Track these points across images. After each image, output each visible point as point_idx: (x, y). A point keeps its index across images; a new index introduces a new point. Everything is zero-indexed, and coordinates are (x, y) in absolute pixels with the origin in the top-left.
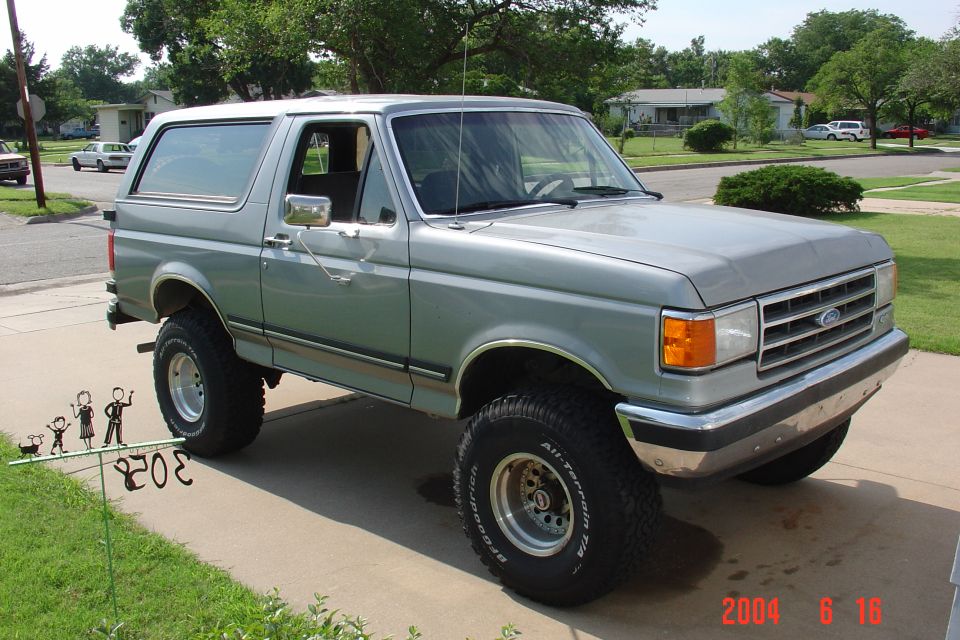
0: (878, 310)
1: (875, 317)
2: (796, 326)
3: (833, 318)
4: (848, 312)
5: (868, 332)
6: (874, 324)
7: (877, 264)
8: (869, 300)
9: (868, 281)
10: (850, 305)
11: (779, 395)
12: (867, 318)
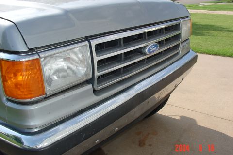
0: (182, 43)
1: (181, 46)
2: (128, 55)
3: (155, 49)
4: (166, 44)
5: (178, 53)
6: (180, 50)
7: (182, 18)
8: (177, 37)
9: (176, 27)
10: (166, 40)
11: (112, 104)
12: (177, 47)
